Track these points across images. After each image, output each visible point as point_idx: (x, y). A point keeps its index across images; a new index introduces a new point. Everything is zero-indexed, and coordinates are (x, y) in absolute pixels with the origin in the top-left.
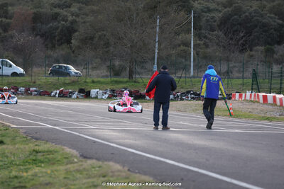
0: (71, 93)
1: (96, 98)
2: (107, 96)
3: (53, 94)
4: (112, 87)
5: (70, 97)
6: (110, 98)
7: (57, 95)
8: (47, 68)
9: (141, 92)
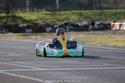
9: (20, 26)
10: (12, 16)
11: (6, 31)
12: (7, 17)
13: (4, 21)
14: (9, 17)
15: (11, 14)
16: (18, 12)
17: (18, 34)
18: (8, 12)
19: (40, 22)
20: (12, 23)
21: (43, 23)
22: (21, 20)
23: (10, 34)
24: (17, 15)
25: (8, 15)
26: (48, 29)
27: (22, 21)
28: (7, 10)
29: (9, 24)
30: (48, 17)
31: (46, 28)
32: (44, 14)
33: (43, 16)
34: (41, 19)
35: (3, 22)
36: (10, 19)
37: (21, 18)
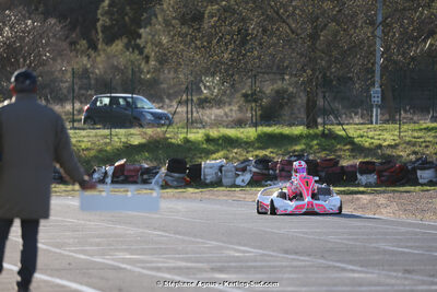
0: (147, 171)
1: (218, 183)
2: (247, 177)
3: (96, 176)
4: (262, 153)
5: (145, 182)
6: (256, 182)
7: (109, 180)
8: (77, 105)
9: (344, 163)
10: (323, 135)
12: (308, 136)
13: (298, 148)
14: (315, 136)
15: (321, 128)
16: (342, 125)
18: (311, 123)
19: (404, 154)
20: (323, 154)
21: (413, 157)
22: (348, 147)
24: (338, 130)
25: (312, 131)
26: (425, 175)
27: (352, 150)
28: (308, 116)
29: (311, 157)
30: (429, 137)
31: (419, 173)
32: (421, 130)
33: (416, 135)
34: (408, 143)
35: (295, 151)
36: (317, 144)
37: (349, 140)
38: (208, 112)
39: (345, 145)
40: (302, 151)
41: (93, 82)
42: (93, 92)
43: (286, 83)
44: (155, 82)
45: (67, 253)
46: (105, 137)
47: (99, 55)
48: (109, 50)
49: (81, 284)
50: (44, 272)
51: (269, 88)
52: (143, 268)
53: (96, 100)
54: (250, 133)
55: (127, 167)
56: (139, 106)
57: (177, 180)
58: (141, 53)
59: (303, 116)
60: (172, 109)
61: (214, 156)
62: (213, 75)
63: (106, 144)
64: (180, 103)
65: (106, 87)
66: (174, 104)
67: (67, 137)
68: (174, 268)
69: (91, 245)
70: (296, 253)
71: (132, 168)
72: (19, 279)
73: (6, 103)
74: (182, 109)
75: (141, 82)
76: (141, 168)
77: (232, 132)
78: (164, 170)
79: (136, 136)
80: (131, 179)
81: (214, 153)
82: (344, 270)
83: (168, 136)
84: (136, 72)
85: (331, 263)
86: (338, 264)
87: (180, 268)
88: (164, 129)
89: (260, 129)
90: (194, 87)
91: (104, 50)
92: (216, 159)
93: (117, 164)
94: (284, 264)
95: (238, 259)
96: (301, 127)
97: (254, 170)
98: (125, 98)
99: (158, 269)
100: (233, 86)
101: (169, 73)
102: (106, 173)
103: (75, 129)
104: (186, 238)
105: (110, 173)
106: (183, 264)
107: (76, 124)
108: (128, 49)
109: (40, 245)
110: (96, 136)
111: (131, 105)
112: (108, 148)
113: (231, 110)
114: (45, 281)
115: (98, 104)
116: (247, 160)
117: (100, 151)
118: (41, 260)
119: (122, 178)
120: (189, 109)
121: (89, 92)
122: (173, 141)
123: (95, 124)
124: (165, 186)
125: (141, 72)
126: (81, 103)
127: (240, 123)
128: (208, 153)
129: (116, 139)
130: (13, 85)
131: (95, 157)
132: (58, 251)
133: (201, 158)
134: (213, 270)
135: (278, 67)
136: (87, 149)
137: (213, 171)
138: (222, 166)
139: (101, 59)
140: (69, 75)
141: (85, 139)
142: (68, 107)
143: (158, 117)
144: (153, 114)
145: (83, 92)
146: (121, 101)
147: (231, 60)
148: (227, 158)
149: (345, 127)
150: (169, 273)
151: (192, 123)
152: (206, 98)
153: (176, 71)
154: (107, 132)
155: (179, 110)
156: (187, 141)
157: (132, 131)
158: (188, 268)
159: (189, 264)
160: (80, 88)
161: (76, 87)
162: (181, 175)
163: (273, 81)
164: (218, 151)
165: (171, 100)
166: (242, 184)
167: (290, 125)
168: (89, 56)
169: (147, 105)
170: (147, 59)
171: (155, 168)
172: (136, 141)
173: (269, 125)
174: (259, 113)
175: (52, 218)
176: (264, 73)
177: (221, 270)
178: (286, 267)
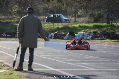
0: (63, 35)
2: (91, 37)
3: (49, 36)
4: (94, 30)
5: (63, 38)
6: (93, 38)
7: (53, 37)
8: (44, 17)
10: (111, 26)
11: (105, 37)
14: (109, 26)
15: (111, 24)
16: (116, 23)
17: (113, 40)
18: (108, 23)
20: (111, 31)
23: (108, 40)
24: (115, 24)
25: (108, 25)
28: (107, 21)
29: (108, 32)
35: (103, 30)
36: (110, 28)
38: (80, 19)
39: (117, 28)
40: (106, 30)
41: (48, 10)
42: (49, 13)
43: (101, 11)
44: (65, 11)
45: (42, 57)
46: (52, 25)
47: (50, 3)
48: (53, 2)
49: (45, 65)
50: (35, 62)
51: (96, 13)
52: (62, 61)
53: (49, 15)
54: (91, 25)
55: (58, 34)
56: (61, 17)
57: (71, 37)
58: (62, 3)
59: (106, 20)
60: (70, 18)
61: (81, 31)
62: (81, 9)
63: (52, 27)
64: (72, 17)
65: (52, 12)
66: (71, 17)
67: (41, 25)
68: (71, 61)
69: (48, 55)
70: (104, 58)
71: (59, 34)
72: (29, 64)
73: (25, 16)
74: (73, 18)
75: (62, 11)
76: (62, 34)
77: (86, 25)
78: (68, 35)
79: (60, 25)
80: (59, 37)
81: (81, 30)
82: (117, 62)
83: (69, 25)
84: (60, 8)
85: (113, 60)
86: (116, 61)
87: (72, 61)
88: (68, 24)
89: (94, 24)
90: (76, 12)
91: (52, 2)
92: (82, 32)
93: (55, 33)
94: (101, 60)
95: (88, 59)
96: (105, 24)
97: (92, 35)
98: (57, 15)
99: (66, 61)
100: (87, 12)
101: (69, 8)
102: (52, 35)
103: (44, 23)
104: (74, 53)
105: (53, 35)
106: (73, 60)
107: (44, 22)
108: (58, 2)
109: (34, 55)
110: (49, 25)
111: (59, 17)
112: (53, 29)
113: (86, 19)
114: (36, 64)
115: (50, 17)
116: (91, 32)
117: (51, 29)
118: (34, 59)
119: (56, 37)
120: (75, 18)
121: (48, 13)
122: (70, 27)
123: (49, 22)
124: (68, 39)
125: (62, 8)
126: (45, 16)
127: (88, 22)
128: (80, 30)
129: (55, 26)
130: (27, 11)
131: (49, 31)
132: (39, 56)
133: (78, 31)
134: (81, 62)
135: (99, 7)
136: (47, 29)
137: (81, 35)
138: (84, 34)
139: (51, 4)
140: (42, 9)
141: (47, 26)
142: (42, 17)
143: (66, 20)
144: (65, 19)
145: (46, 13)
146: (56, 16)
147: (86, 5)
148: (85, 32)
149: (117, 24)
150: (70, 63)
151: (76, 22)
152: (79, 15)
153: (71, 8)
154: (52, 24)
155: (72, 18)
156: (74, 27)
157: (59, 24)
158: (75, 61)
159: (75, 60)
160: (45, 12)
161: (44, 12)
162: (73, 36)
163: (98, 11)
164: (82, 30)
165: (70, 16)
166: (89, 39)
167: (102, 23)
168: (47, 4)
169: (63, 17)
170: (63, 4)
171: (65, 34)
172: (60, 27)
173: (97, 23)
174: (94, 20)
175: (38, 47)
176: (95, 9)
177: (83, 62)
178: (101, 61)
